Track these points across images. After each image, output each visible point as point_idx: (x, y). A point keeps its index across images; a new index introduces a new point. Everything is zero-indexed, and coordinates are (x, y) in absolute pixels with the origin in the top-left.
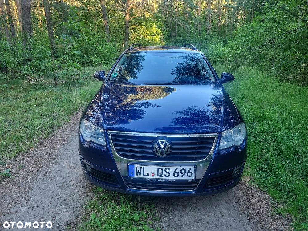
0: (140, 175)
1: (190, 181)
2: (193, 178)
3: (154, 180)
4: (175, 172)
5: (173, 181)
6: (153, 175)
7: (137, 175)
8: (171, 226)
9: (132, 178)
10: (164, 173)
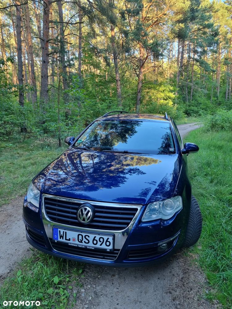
0: (63, 239)
1: (108, 250)
2: (111, 247)
3: (74, 245)
4: (94, 239)
5: (92, 248)
6: (74, 240)
7: (60, 238)
8: (90, 294)
9: (56, 241)
10: (84, 240)
